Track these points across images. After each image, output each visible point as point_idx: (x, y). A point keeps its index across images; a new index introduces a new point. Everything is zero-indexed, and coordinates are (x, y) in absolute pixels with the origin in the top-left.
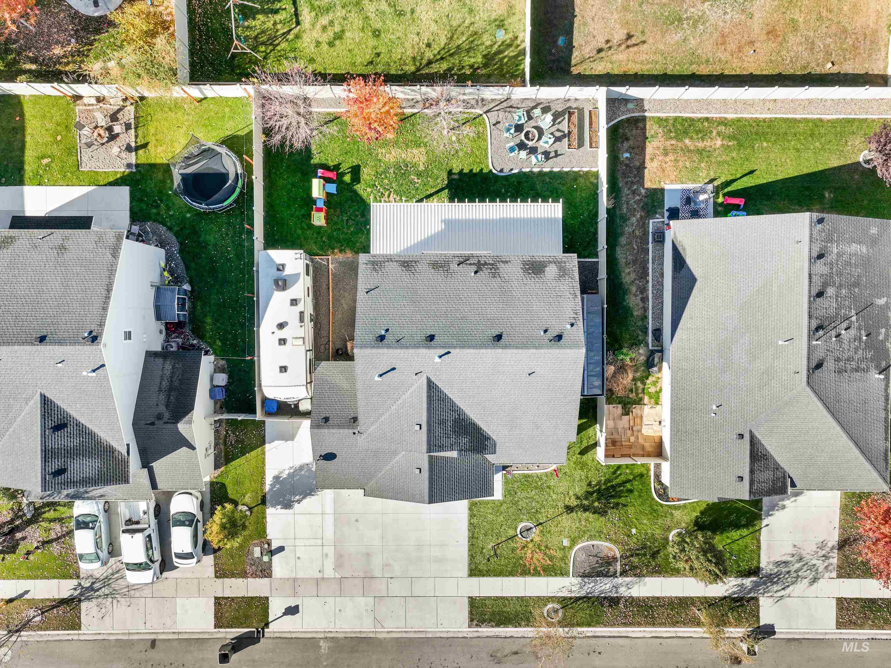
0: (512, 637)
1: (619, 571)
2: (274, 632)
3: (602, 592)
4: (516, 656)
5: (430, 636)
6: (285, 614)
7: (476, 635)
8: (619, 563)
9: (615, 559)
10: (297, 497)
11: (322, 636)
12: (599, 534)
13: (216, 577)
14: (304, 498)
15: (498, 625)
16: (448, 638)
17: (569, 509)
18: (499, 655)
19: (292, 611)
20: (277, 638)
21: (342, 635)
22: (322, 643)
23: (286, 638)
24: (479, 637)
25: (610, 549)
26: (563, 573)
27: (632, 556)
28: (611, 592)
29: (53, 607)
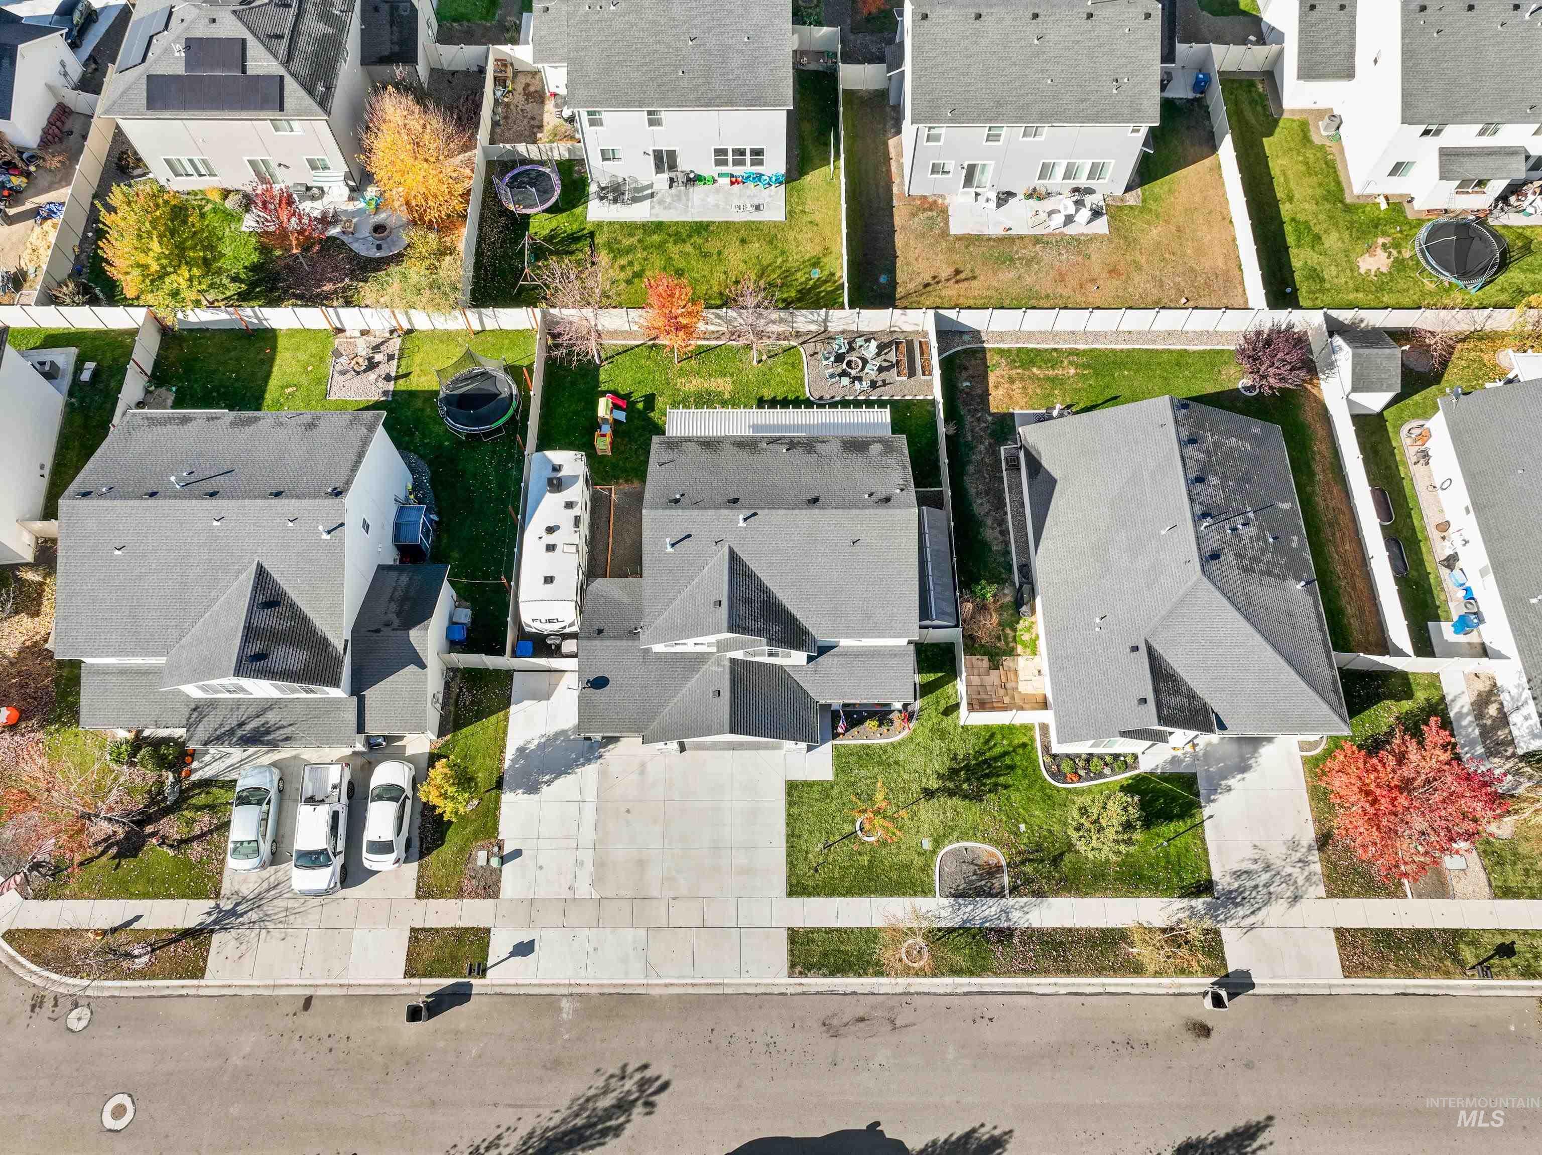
0: (854, 993)
1: (1007, 885)
2: (493, 985)
3: (986, 919)
4: (861, 1025)
5: (729, 991)
6: (512, 954)
7: (799, 990)
8: (1006, 875)
9: (999, 868)
10: (547, 777)
11: (565, 991)
12: (973, 832)
13: (418, 897)
14: (556, 778)
15: (832, 974)
16: (757, 995)
17: (929, 794)
18: (835, 1022)
19: (524, 949)
20: (496, 994)
21: (594, 991)
22: (565, 1004)
23: (511, 995)
24: (804, 994)
25: (992, 855)
26: (926, 891)
27: (1023, 863)
28: (998, 919)
29: (171, 942)
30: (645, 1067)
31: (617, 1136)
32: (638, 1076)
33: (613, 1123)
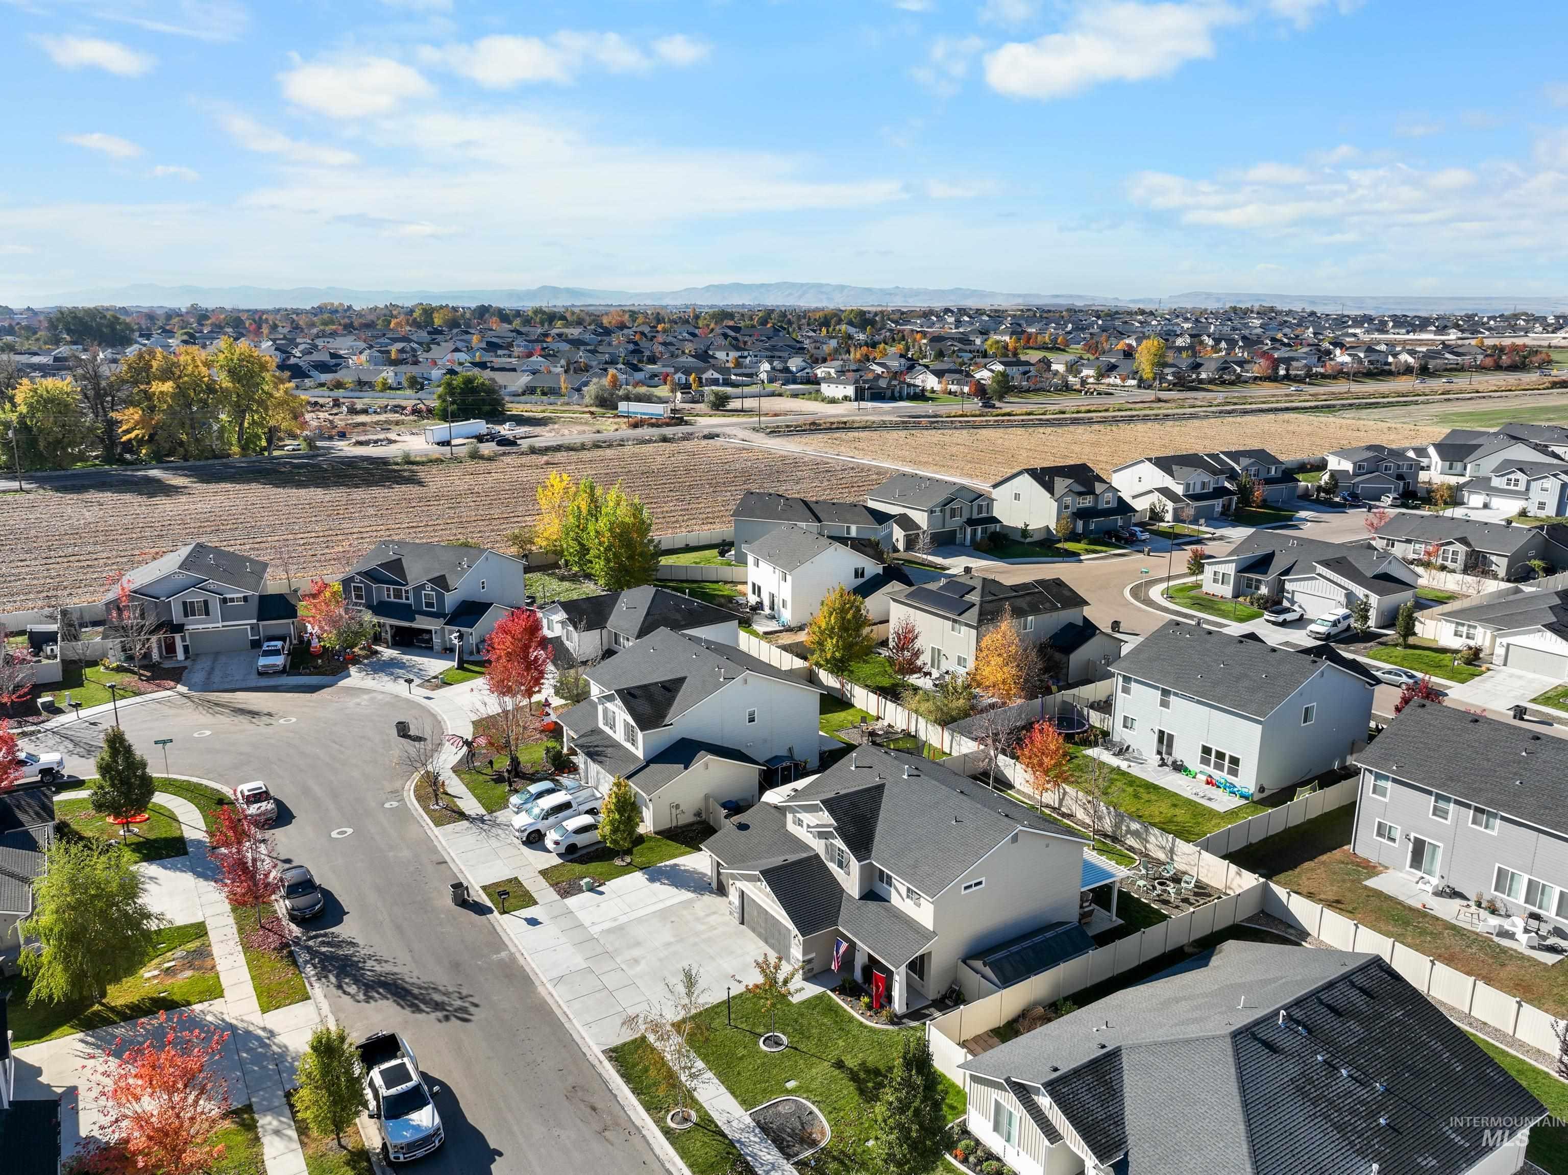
1: (801, 1157)
2: (498, 920)
3: (754, 1156)
4: (589, 1110)
8: (811, 1151)
9: (813, 1143)
10: (665, 881)
11: (513, 950)
13: (540, 871)
14: (669, 884)
15: (622, 1076)
16: (572, 1040)
17: (839, 1065)
18: (580, 1093)
19: (532, 922)
20: (492, 924)
21: (522, 963)
22: (504, 954)
23: (496, 930)
24: (593, 1065)
25: (823, 1133)
26: (746, 1103)
27: (835, 1158)
28: (762, 1165)
29: (454, 811)
30: (476, 1005)
31: (413, 1012)
32: (467, 1005)
33: (422, 1006)
